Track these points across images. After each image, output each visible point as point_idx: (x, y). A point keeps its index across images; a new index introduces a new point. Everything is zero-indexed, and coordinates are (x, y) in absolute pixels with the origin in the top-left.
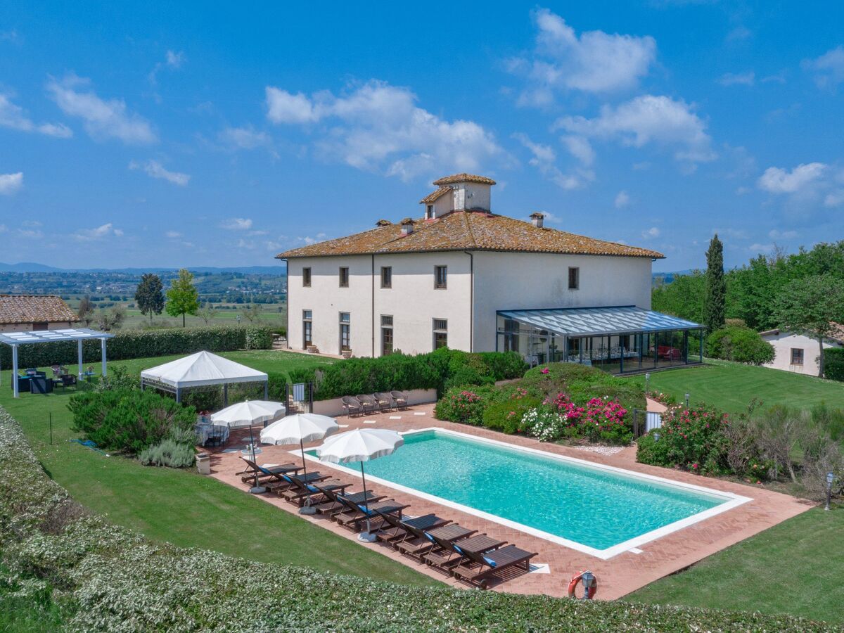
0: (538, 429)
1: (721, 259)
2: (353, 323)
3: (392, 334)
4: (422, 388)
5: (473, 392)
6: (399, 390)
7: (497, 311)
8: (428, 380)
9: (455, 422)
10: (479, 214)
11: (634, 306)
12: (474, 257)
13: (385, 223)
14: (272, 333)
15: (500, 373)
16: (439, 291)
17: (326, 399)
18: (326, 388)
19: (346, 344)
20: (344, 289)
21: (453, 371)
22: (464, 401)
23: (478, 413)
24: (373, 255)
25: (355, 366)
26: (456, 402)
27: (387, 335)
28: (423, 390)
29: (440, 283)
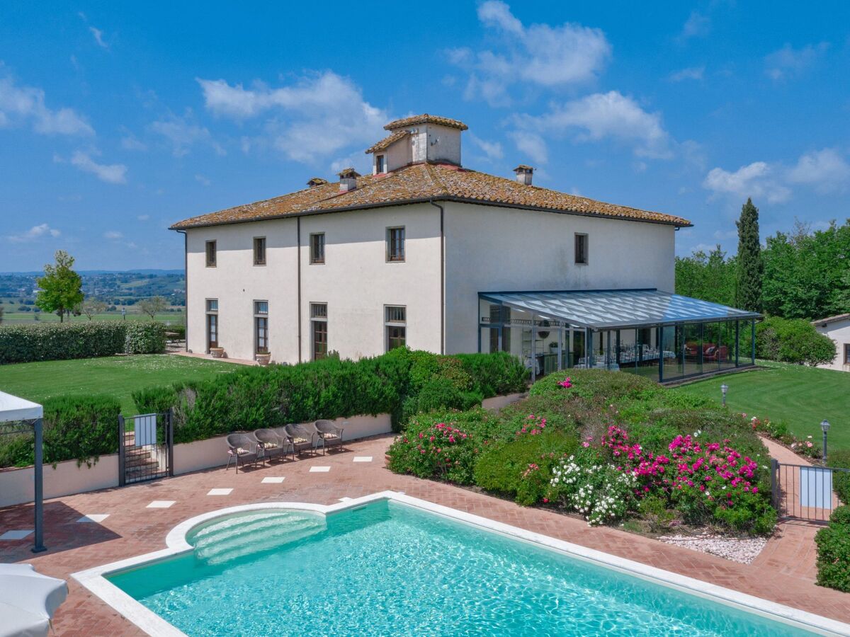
0: (585, 499)
1: (757, 229)
2: (273, 315)
3: (326, 330)
4: (367, 413)
5: (454, 423)
6: (328, 418)
7: (479, 293)
8: (378, 400)
9: (425, 477)
10: (446, 167)
11: (656, 289)
12: (445, 212)
13: (320, 182)
14: (166, 331)
15: (488, 386)
16: (394, 265)
17: (198, 439)
18: (198, 420)
19: (263, 346)
20: (259, 268)
21: (416, 384)
22: (440, 442)
23: (465, 464)
24: (298, 217)
25: (252, 380)
26: (426, 443)
27: (320, 331)
28: (370, 415)
29: (395, 253)
